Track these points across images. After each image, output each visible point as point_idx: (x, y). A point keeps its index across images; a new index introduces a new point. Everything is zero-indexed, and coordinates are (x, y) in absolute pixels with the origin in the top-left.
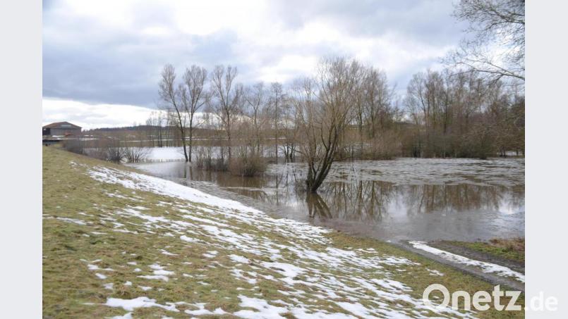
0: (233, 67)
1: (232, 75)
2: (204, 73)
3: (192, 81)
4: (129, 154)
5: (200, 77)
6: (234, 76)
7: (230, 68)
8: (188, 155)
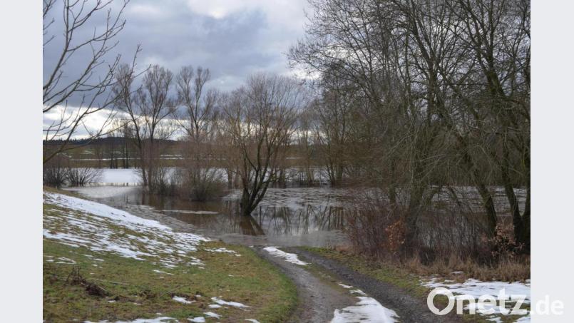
0: (204, 68)
1: (202, 79)
2: (169, 77)
3: (153, 85)
4: (72, 177)
5: (163, 81)
6: (205, 80)
7: (200, 71)
8: (147, 177)
